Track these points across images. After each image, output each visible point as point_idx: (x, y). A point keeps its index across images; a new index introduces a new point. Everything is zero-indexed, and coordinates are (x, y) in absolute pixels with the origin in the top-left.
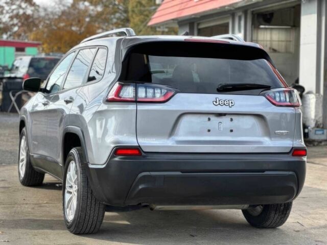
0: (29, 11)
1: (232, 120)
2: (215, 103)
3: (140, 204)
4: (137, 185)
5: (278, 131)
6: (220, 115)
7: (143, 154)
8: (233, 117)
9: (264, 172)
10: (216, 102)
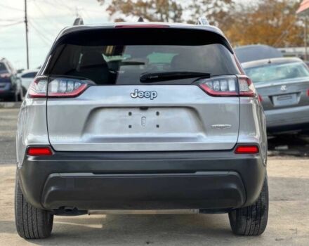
0: (225, 8)
1: (158, 114)
2: (132, 95)
3: (63, 207)
4: (49, 187)
5: (215, 126)
6: (144, 108)
7: (54, 153)
8: (161, 111)
9: (194, 172)
10: (134, 94)
